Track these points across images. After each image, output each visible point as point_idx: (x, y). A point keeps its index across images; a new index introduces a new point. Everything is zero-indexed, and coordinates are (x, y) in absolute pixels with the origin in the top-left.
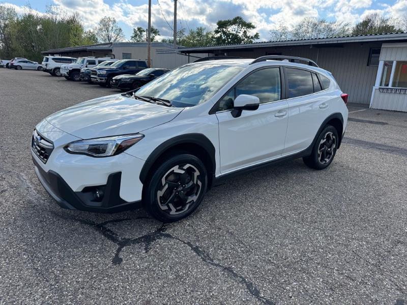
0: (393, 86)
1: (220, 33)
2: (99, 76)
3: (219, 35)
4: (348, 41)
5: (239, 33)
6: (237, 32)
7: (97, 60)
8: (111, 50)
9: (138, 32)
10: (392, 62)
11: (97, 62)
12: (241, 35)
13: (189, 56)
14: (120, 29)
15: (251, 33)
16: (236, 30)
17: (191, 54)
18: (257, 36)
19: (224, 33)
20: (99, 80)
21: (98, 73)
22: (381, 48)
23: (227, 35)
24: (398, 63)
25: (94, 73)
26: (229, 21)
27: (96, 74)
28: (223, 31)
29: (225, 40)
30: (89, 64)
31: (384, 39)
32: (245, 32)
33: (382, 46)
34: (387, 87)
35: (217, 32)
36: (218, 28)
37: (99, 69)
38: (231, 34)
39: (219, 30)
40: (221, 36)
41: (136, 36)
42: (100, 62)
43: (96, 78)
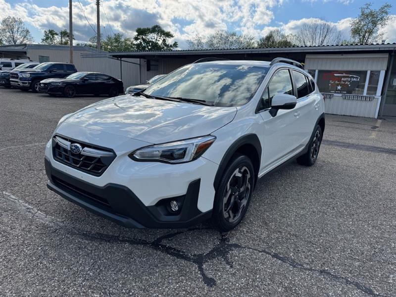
1: (140, 40)
2: (21, 79)
3: (138, 42)
5: (159, 41)
6: (156, 40)
7: (13, 62)
8: (25, 53)
9: (50, 35)
10: (315, 71)
11: (13, 65)
12: (160, 42)
13: (121, 60)
15: (170, 41)
16: (155, 38)
17: (122, 59)
18: (175, 45)
19: (144, 40)
20: (21, 84)
21: (20, 76)
22: (305, 58)
23: (148, 42)
24: (320, 72)
25: (15, 76)
26: (148, 29)
27: (17, 78)
28: (142, 38)
29: (145, 47)
30: (3, 66)
31: (309, 51)
32: (164, 40)
35: (136, 39)
36: (138, 35)
37: (21, 72)
38: (150, 41)
39: (139, 37)
40: (141, 43)
41: (47, 38)
42: (17, 65)
43: (17, 82)
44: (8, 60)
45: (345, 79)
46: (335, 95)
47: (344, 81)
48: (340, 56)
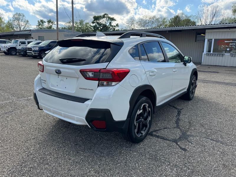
0: (213, 52)
1: (95, 24)
2: (33, 51)
3: (94, 24)
4: (188, 29)
5: (107, 23)
6: (105, 23)
7: (26, 41)
8: (30, 35)
9: (41, 23)
10: (212, 39)
11: (27, 43)
12: (108, 24)
14: (28, 21)
15: (114, 23)
16: (105, 22)
18: (117, 25)
19: (98, 23)
20: (34, 54)
21: (33, 49)
22: (205, 31)
23: (100, 24)
24: (215, 40)
26: (100, 16)
27: (31, 50)
28: (97, 22)
29: (98, 28)
30: (21, 44)
31: (208, 28)
32: (110, 23)
33: (206, 31)
34: (210, 53)
35: (93, 23)
36: (94, 20)
37: (33, 47)
38: (102, 24)
39: (95, 22)
40: (96, 25)
41: (39, 25)
42: (29, 43)
43: (31, 53)
44: (23, 40)
45: (232, 44)
46: (226, 54)
47: (231, 45)
48: (228, 30)
